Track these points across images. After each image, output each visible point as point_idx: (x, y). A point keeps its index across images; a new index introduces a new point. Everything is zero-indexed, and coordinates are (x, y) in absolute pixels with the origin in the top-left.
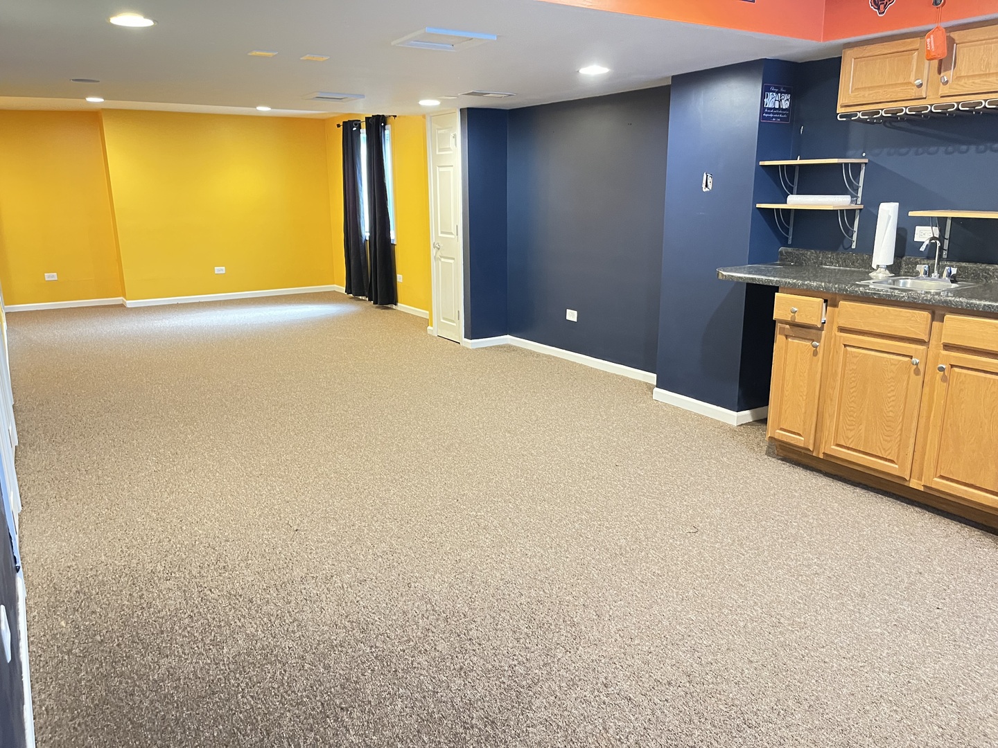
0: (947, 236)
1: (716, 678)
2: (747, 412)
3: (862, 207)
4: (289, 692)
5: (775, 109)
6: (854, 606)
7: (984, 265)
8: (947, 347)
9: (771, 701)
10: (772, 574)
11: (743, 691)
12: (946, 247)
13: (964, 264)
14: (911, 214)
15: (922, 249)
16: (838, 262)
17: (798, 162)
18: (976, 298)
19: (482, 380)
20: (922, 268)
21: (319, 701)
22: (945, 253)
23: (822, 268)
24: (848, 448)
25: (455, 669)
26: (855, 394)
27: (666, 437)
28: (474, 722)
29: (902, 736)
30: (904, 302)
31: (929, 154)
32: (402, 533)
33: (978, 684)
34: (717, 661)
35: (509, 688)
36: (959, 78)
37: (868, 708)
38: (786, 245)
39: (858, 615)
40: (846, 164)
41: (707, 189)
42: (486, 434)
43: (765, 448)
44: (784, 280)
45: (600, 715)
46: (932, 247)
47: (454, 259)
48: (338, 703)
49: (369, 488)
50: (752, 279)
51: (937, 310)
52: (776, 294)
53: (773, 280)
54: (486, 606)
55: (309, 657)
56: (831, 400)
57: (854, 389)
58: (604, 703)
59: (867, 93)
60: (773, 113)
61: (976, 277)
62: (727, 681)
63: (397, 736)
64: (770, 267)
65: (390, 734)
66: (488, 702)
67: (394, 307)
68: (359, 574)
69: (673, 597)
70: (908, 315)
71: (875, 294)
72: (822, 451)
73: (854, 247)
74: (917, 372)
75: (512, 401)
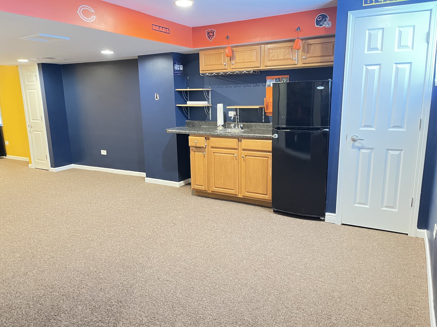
0: (238, 114)
1: (194, 267)
2: (182, 182)
3: (211, 105)
4: (28, 317)
5: (178, 70)
6: (230, 236)
7: (250, 123)
8: (244, 150)
9: (212, 268)
10: (203, 232)
11: (203, 268)
12: (238, 118)
13: (244, 123)
14: (227, 107)
15: (232, 119)
16: (206, 125)
17: (188, 89)
18: (250, 134)
19: (66, 185)
20: (232, 125)
21: (44, 316)
22: (238, 120)
23: (201, 127)
24: (219, 188)
25: (98, 290)
26: (218, 169)
27: (154, 195)
28: (113, 304)
29: (251, 267)
30: (229, 136)
31: (230, 87)
32: (54, 250)
33: (268, 249)
34: (193, 262)
35: (123, 289)
36: (236, 63)
37: (240, 262)
38: (188, 119)
39: (231, 238)
40: (205, 91)
41: (157, 99)
42: (78, 206)
43: (191, 193)
44: (191, 132)
45: (159, 288)
46: (234, 118)
47: (41, 131)
48: (53, 314)
49: (29, 236)
50: (180, 132)
51: (239, 138)
52: (189, 137)
53: (187, 132)
54: (103, 266)
55: (31, 303)
56: (212, 172)
57: (218, 167)
58: (159, 284)
59: (209, 67)
60: (178, 72)
61: (248, 127)
62: (198, 267)
63: (84, 317)
64: (184, 128)
65: (80, 317)
66: (116, 296)
67: (5, 157)
68: (40, 269)
69: (173, 247)
70: (231, 141)
71: (221, 134)
72: (211, 190)
73: (210, 119)
74: (236, 159)
75: (85, 191)
